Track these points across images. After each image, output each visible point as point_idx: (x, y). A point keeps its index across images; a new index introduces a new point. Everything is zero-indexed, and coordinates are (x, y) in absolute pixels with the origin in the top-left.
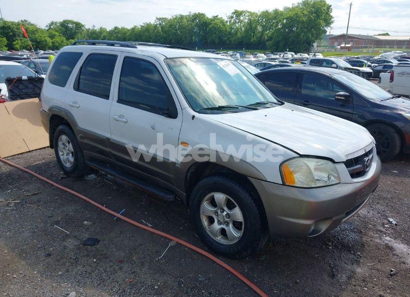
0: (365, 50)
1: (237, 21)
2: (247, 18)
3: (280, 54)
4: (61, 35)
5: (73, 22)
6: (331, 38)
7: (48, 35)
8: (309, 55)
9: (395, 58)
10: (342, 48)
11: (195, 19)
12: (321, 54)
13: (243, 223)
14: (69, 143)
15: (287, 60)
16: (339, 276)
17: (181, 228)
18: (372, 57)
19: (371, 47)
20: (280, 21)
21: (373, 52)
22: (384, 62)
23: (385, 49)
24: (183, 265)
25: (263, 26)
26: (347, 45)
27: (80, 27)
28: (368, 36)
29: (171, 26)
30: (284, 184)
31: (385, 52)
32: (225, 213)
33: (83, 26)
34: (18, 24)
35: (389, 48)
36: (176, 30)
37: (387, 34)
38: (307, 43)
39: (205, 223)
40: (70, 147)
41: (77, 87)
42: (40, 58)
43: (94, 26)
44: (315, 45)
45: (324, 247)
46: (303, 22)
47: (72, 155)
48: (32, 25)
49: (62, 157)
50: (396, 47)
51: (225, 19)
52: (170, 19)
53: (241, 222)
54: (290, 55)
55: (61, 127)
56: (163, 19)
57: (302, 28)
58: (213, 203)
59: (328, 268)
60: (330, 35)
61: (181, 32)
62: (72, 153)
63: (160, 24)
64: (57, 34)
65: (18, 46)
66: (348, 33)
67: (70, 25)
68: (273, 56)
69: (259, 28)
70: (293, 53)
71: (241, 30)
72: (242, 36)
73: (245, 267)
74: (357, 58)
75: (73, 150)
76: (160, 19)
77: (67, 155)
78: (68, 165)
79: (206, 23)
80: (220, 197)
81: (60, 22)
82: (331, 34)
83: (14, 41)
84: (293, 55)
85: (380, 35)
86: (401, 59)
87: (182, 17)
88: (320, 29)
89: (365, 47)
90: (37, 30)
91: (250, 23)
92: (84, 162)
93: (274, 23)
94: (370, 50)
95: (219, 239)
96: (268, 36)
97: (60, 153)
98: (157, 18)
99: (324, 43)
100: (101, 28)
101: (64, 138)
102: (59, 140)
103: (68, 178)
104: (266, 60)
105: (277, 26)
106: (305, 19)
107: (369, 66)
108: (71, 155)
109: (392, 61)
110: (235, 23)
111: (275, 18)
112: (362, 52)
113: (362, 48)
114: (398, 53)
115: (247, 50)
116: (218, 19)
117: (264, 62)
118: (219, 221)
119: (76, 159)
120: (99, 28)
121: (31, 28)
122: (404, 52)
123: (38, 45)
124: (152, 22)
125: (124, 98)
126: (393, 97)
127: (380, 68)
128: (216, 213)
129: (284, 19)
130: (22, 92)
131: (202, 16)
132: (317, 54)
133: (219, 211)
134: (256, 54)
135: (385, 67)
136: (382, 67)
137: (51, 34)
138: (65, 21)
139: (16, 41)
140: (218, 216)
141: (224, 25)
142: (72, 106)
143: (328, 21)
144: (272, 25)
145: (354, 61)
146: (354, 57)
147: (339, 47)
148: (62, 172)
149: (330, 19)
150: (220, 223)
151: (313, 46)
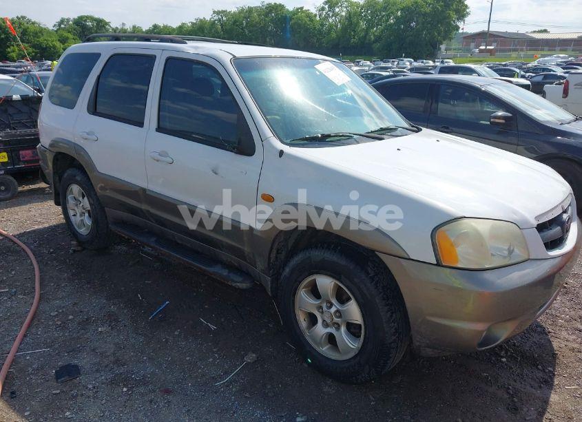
0: (514, 54)
1: (331, 14)
2: (345, 9)
3: (394, 61)
4: (75, 37)
5: (92, 19)
6: (465, 38)
7: (58, 38)
8: (434, 62)
9: (558, 65)
10: (481, 51)
11: (270, 12)
12: (451, 61)
13: (363, 327)
14: (83, 197)
15: (405, 70)
16: (525, 409)
17: (263, 331)
18: (524, 64)
19: (522, 50)
20: (392, 13)
21: (526, 56)
22: (543, 71)
23: (543, 53)
24: (270, 394)
25: (368, 21)
26: (488, 47)
27: (104, 26)
28: (517, 34)
29: (235, 22)
30: (438, 264)
31: (544, 56)
32: (333, 310)
33: (107, 24)
34: (13, 22)
35: (549, 50)
36: (242, 29)
37: (545, 31)
38: (431, 45)
39: (303, 323)
40: (86, 202)
41: (94, 109)
42: (44, 70)
43: (123, 24)
44: (443, 47)
45: (494, 359)
46: (425, 15)
47: (90, 216)
48: (34, 23)
49: (73, 219)
50: (559, 48)
51: (313, 11)
52: (234, 12)
53: (360, 325)
54: (407, 63)
55: (69, 172)
56: (223, 12)
57: (423, 23)
58: (314, 291)
59: (506, 396)
60: (463, 33)
61: (250, 32)
62: (89, 211)
63: (219, 20)
64: (70, 36)
65: (14, 55)
66: (490, 30)
67: (89, 24)
68: (383, 65)
69: (363, 25)
70: (413, 60)
71: (337, 27)
72: (337, 36)
73: (372, 398)
74: (505, 65)
75: (89, 209)
76: (218, 13)
77: (81, 216)
78: (83, 231)
79: (285, 18)
80: (326, 283)
81: (74, 19)
82: (465, 31)
83: (9, 47)
84: (411, 63)
85: (535, 32)
86: (568, 66)
87: (250, 10)
88: (450, 24)
89: (515, 50)
90: (42, 31)
91: (349, 17)
92: (108, 227)
93: (383, 16)
94: (522, 54)
95: (325, 350)
96: (374, 35)
97: (71, 213)
98: (214, 12)
99: (455, 44)
100: (134, 27)
101: (75, 189)
102: (68, 192)
103: (84, 252)
104: (373, 69)
105: (387, 21)
106: (428, 10)
107: (523, 77)
108: (87, 215)
109: (554, 69)
110: (327, 17)
111: (385, 9)
112: (509, 57)
113: (510, 50)
114: (562, 57)
115: (345, 57)
116: (302, 12)
117: (370, 72)
118: (324, 321)
119: (95, 222)
120: (131, 27)
121: (32, 28)
122: (570, 56)
123: (43, 53)
124: (208, 18)
125: (167, 125)
126: (577, 119)
127: (539, 79)
128: (320, 308)
129: (397, 10)
130: (12, 120)
131: (280, 8)
132: (445, 60)
133: (324, 305)
134: (358, 62)
135: (546, 77)
136: (542, 77)
137: (61, 36)
138: (81, 18)
139: (12, 47)
140: (322, 313)
141: (311, 20)
142: (86, 139)
143: (462, 13)
144: (380, 19)
145: (500, 70)
146: (500, 65)
147: (477, 50)
148: (74, 242)
149: (464, 10)
150: (326, 325)
151: (440, 49)
